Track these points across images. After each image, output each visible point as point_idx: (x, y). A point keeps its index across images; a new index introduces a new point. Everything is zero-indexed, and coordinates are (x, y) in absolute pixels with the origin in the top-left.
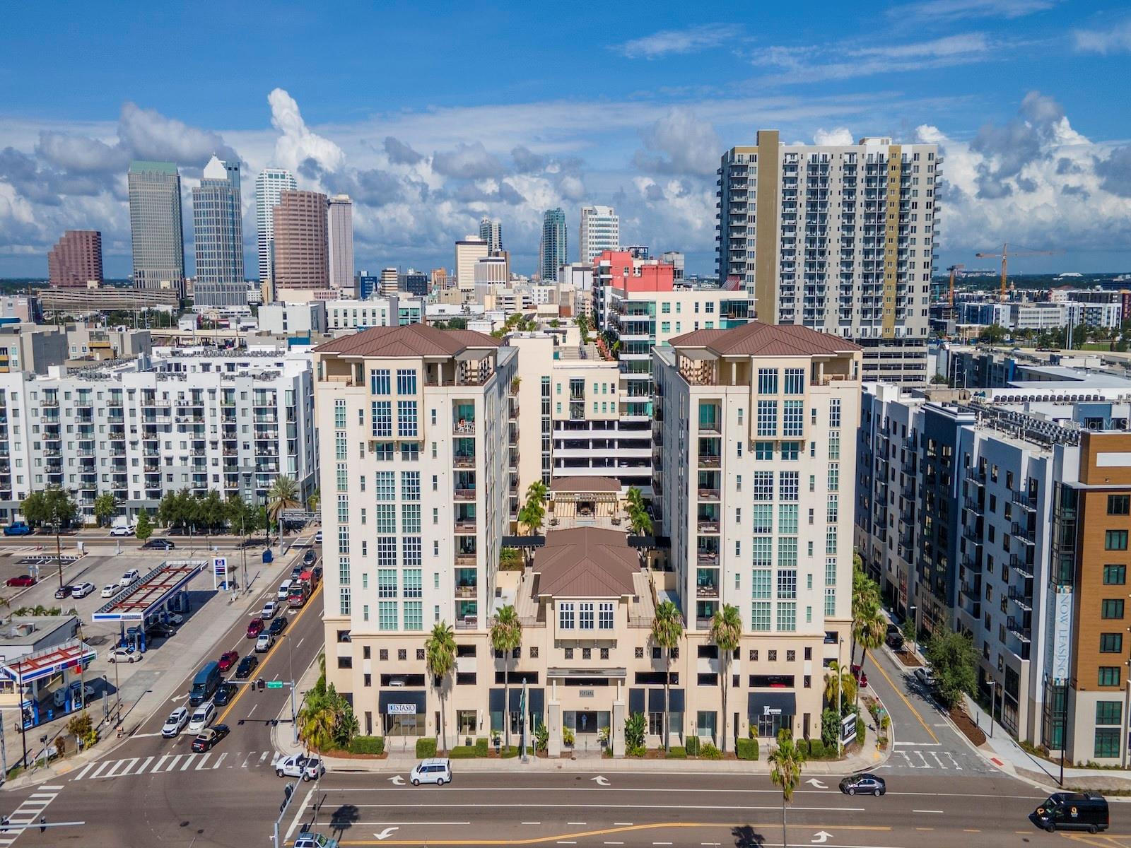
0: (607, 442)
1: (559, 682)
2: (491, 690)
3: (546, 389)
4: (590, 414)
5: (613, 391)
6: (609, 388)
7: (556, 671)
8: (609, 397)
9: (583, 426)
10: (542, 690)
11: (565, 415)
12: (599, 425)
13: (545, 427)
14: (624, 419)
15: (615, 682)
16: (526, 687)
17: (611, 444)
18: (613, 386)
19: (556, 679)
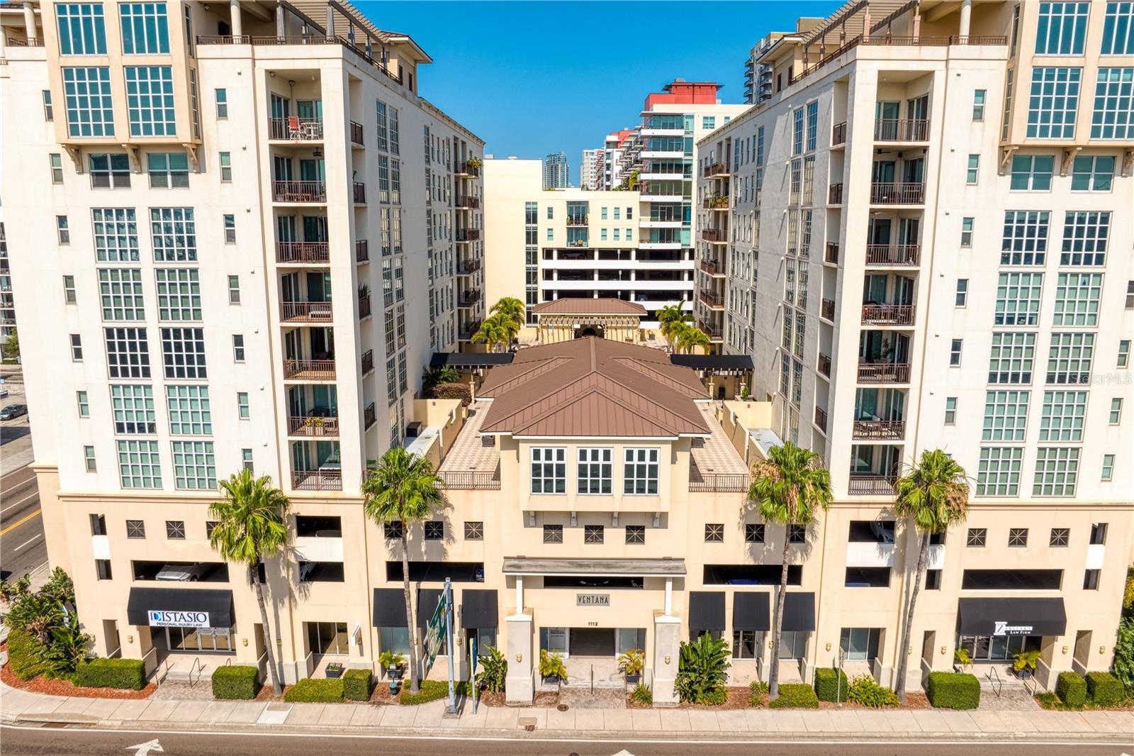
0: (620, 273)
1: (528, 582)
2: (378, 592)
3: (532, 217)
4: (595, 242)
5: (629, 217)
6: (624, 213)
7: (523, 563)
8: (623, 222)
9: (587, 254)
10: (492, 596)
11: (561, 241)
12: (607, 254)
13: (531, 257)
14: (646, 246)
15: (660, 584)
16: (459, 588)
17: (626, 275)
18: (629, 210)
19: (524, 578)
